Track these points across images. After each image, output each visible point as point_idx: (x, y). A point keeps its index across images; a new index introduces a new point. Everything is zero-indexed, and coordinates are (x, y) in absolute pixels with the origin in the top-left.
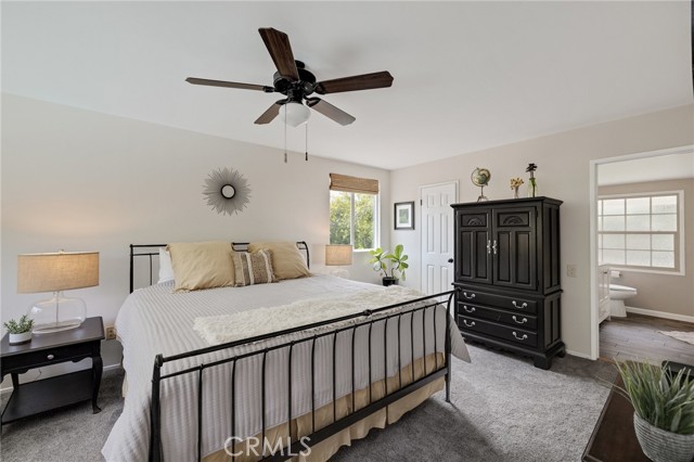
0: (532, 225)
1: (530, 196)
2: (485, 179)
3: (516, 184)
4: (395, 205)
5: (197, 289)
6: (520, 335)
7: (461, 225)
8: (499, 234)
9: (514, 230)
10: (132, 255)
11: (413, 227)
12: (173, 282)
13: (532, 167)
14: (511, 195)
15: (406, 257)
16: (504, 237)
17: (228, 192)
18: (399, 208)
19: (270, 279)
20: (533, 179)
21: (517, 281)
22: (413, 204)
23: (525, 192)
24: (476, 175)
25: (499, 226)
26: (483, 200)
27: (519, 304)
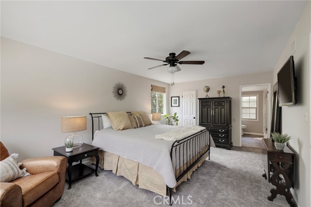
0: (226, 105)
1: (223, 96)
2: (208, 90)
3: (219, 92)
4: (172, 97)
5: (123, 130)
6: (222, 140)
7: (202, 106)
8: (215, 108)
9: (220, 107)
10: (92, 118)
11: (179, 106)
12: (111, 127)
13: (224, 87)
14: (217, 96)
15: (178, 117)
16: (217, 110)
17: (120, 92)
18: (173, 98)
19: (144, 125)
20: (224, 91)
21: (221, 123)
22: (179, 97)
23: (222, 95)
24: (205, 88)
25: (215, 106)
26: (207, 97)
27: (222, 130)
